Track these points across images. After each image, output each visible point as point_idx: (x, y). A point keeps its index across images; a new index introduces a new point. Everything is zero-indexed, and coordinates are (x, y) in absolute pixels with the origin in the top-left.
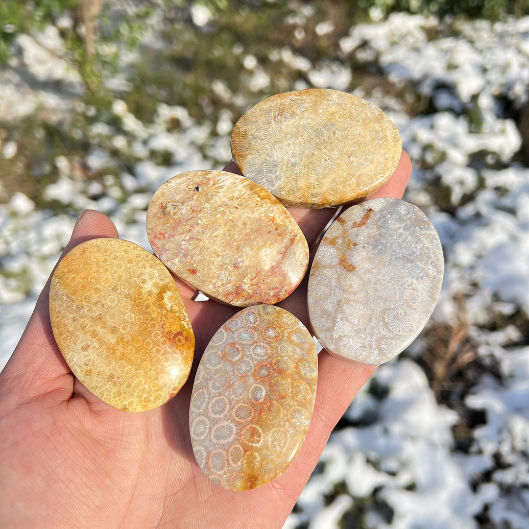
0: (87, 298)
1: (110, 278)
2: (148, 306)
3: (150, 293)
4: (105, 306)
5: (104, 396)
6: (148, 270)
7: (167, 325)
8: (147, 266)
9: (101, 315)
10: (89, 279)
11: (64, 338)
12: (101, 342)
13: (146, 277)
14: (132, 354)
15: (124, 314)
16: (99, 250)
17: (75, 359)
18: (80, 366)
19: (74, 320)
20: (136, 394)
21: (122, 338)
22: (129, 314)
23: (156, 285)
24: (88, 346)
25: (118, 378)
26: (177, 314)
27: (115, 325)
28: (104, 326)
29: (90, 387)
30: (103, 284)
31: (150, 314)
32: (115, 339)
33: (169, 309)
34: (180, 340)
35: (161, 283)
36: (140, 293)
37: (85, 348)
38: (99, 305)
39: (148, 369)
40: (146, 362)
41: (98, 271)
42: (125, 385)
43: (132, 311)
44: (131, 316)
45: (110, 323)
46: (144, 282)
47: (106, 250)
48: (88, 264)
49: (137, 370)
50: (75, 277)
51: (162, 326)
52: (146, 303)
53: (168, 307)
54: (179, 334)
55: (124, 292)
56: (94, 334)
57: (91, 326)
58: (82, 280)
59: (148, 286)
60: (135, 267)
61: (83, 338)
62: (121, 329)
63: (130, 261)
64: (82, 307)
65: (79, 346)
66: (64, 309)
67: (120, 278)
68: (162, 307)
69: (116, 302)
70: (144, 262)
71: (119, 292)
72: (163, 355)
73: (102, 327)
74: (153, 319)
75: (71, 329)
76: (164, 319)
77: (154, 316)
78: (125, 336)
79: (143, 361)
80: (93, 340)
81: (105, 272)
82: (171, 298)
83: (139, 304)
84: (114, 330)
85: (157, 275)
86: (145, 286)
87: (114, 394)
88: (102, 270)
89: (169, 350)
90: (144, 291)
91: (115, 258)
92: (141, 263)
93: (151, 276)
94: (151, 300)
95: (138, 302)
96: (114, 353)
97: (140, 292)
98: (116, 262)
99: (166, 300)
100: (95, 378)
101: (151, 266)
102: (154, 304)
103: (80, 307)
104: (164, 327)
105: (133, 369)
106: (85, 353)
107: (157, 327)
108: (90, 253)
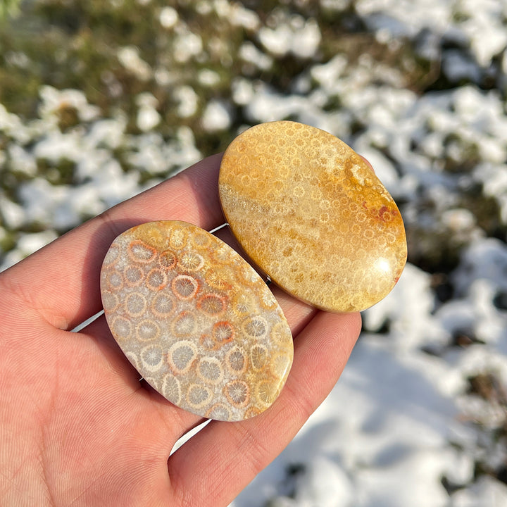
0: (271, 197)
1: (286, 167)
2: (340, 188)
3: (336, 172)
4: (294, 200)
5: (324, 300)
6: (323, 147)
7: (368, 203)
8: (320, 142)
9: (293, 211)
10: (264, 175)
11: (259, 248)
12: (304, 240)
13: (324, 155)
14: (342, 244)
15: (318, 203)
16: (260, 140)
17: (279, 268)
18: (287, 274)
19: (265, 225)
20: (360, 288)
21: (326, 229)
22: (323, 201)
23: (338, 162)
24: (291, 250)
25: (335, 275)
26: (374, 189)
27: (313, 218)
28: (301, 222)
29: (305, 295)
30: (282, 176)
31: (346, 196)
32: (318, 233)
33: (363, 185)
34: (387, 217)
35: (343, 158)
36: (326, 176)
37: (288, 252)
38: (287, 200)
39: (365, 257)
40: (360, 250)
41: (270, 164)
42: (345, 281)
43: (324, 197)
44: (326, 203)
45: (307, 217)
46: (324, 161)
47: (268, 138)
48: (255, 159)
49: (353, 261)
50: (247, 178)
51: (364, 206)
52: (336, 184)
53: (361, 182)
54: (384, 209)
55: (308, 179)
56: (293, 234)
57: (287, 226)
58: (256, 179)
59: (331, 165)
60: (309, 148)
61: (281, 243)
62: (321, 221)
63: (300, 143)
64: (269, 208)
65: (280, 252)
66: (248, 216)
67: (297, 163)
68: (354, 183)
69: (304, 192)
70: (315, 139)
71: (302, 180)
72: (375, 237)
73: (299, 224)
74: (351, 200)
75: (264, 236)
76: (362, 197)
77: (351, 196)
78: (328, 226)
79: (357, 249)
80: (294, 240)
81: (278, 162)
82: (360, 172)
83: (329, 188)
84: (314, 224)
85: (335, 150)
86: (327, 166)
87: (335, 294)
88: (274, 161)
89: (380, 230)
90: (329, 171)
91: (282, 143)
92: (312, 141)
93: (330, 153)
94: (341, 179)
95: (326, 185)
96: (322, 249)
97: (326, 174)
98: (285, 148)
99: (356, 175)
100: (308, 282)
101: (325, 142)
102: (346, 183)
103: (266, 210)
104: (366, 205)
105: (348, 260)
106: (289, 258)
107: (358, 208)
108: (252, 145)
